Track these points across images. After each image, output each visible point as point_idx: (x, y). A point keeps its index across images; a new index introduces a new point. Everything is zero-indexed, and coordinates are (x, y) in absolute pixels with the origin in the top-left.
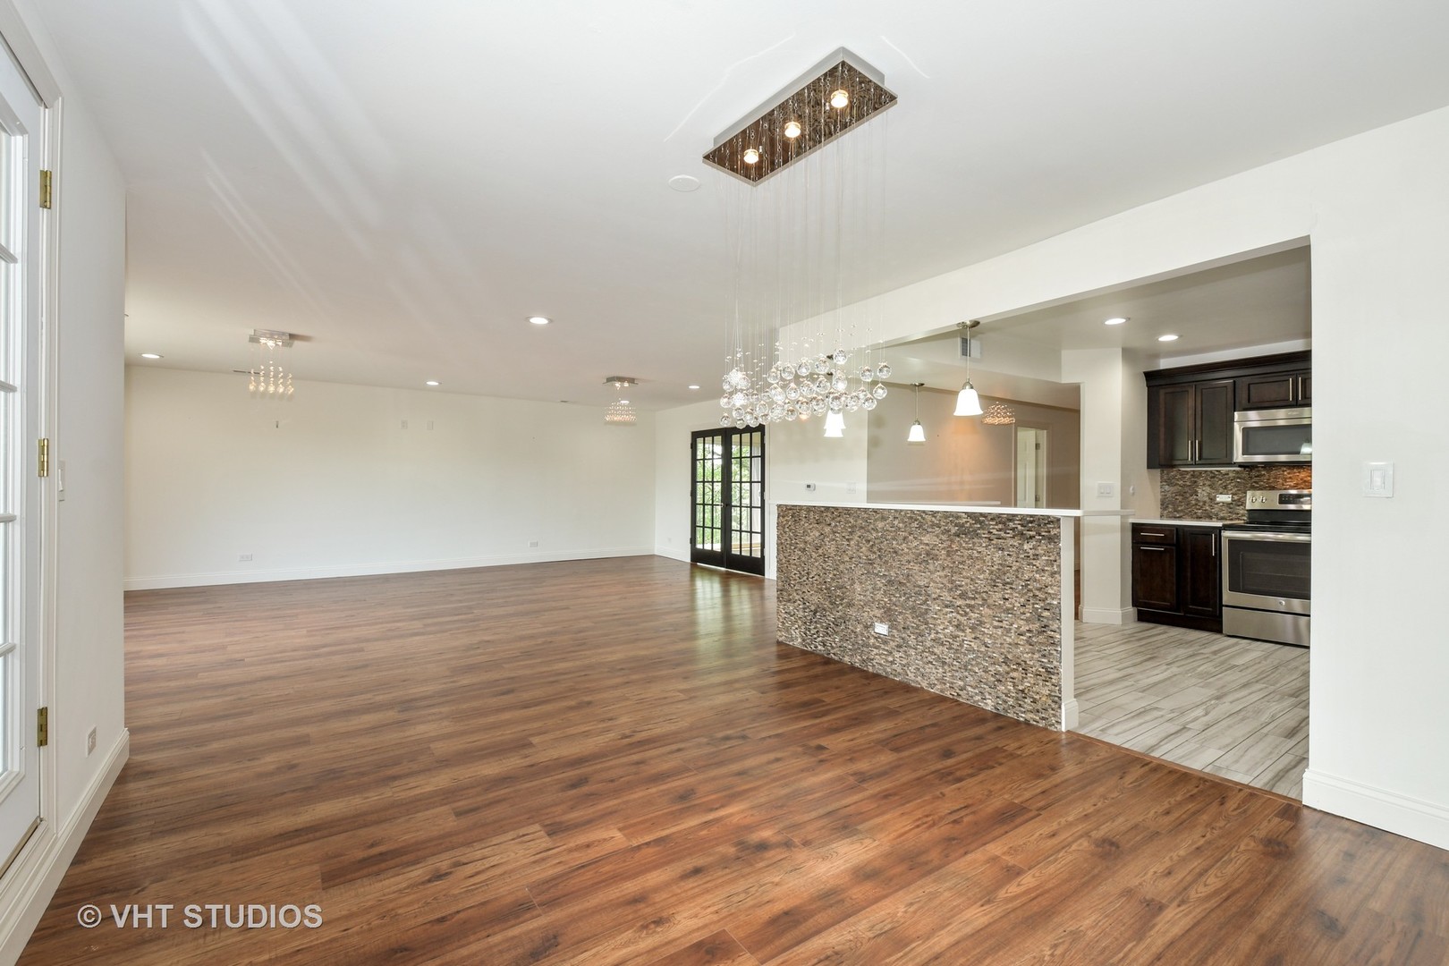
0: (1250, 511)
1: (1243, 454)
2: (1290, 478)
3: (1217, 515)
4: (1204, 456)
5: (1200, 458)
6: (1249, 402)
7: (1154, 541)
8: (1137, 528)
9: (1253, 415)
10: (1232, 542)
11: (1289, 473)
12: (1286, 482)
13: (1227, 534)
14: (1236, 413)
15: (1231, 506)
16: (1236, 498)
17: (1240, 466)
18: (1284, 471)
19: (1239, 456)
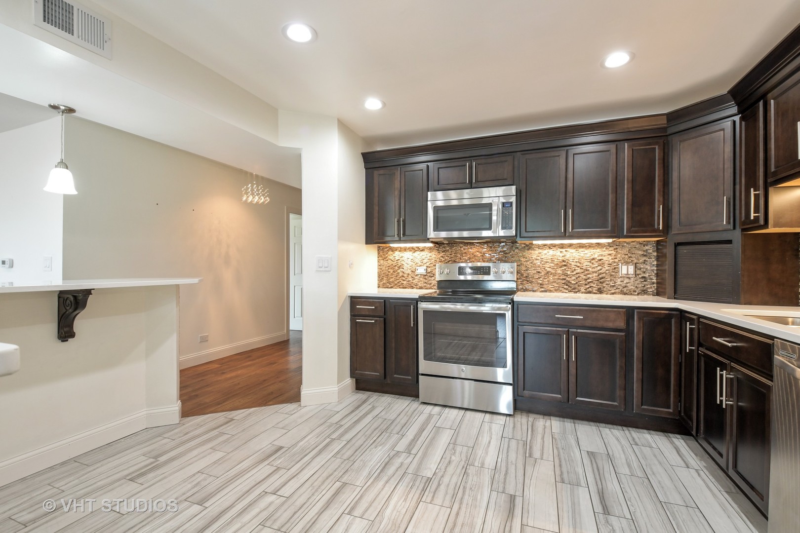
0: (439, 282)
1: (434, 231)
2: (465, 253)
3: (417, 285)
4: (407, 233)
5: (404, 235)
6: (438, 184)
7: (367, 313)
8: (354, 301)
9: (440, 194)
10: (426, 312)
11: (464, 249)
12: (463, 256)
13: (423, 306)
14: (429, 193)
15: (426, 277)
16: (429, 270)
17: (432, 242)
18: (461, 247)
19: (431, 234)
